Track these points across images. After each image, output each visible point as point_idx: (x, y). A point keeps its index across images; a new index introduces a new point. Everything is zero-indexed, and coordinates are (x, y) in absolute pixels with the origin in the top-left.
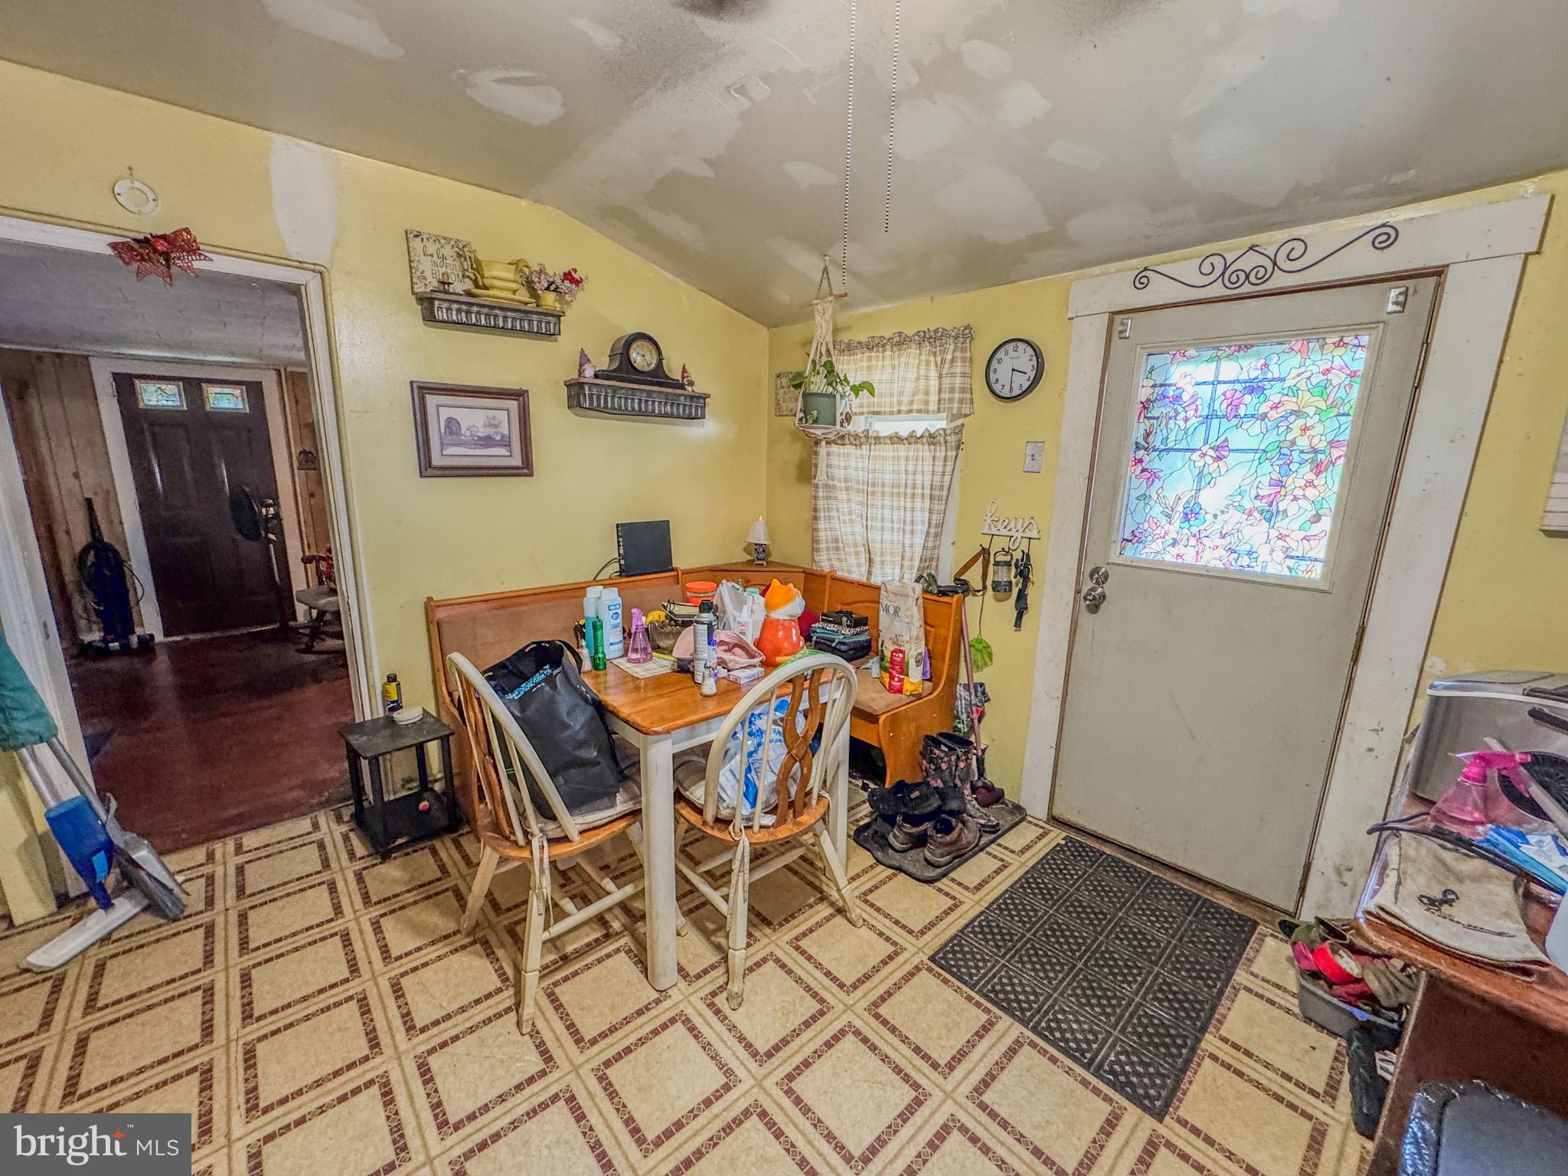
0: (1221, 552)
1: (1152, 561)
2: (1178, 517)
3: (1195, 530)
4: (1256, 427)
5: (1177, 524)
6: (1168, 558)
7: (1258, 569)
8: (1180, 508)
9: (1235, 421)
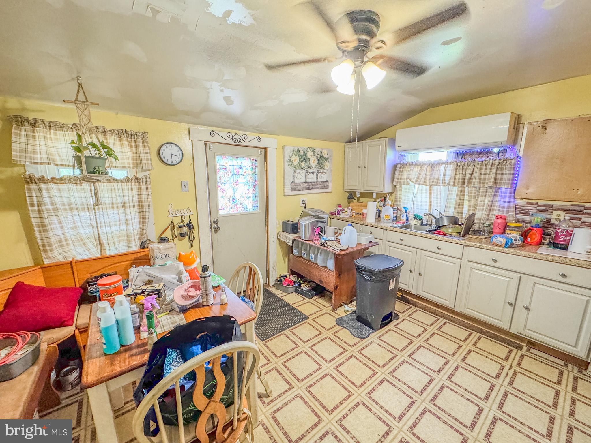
0: (241, 208)
1: (228, 214)
2: (231, 201)
3: (235, 204)
4: (243, 177)
5: (231, 203)
6: (231, 212)
7: (248, 211)
8: (231, 199)
9: (238, 176)
